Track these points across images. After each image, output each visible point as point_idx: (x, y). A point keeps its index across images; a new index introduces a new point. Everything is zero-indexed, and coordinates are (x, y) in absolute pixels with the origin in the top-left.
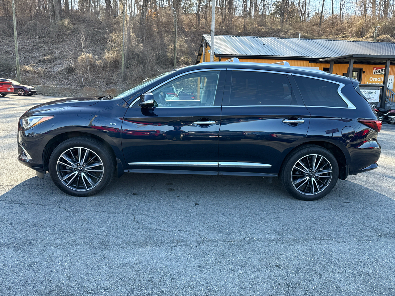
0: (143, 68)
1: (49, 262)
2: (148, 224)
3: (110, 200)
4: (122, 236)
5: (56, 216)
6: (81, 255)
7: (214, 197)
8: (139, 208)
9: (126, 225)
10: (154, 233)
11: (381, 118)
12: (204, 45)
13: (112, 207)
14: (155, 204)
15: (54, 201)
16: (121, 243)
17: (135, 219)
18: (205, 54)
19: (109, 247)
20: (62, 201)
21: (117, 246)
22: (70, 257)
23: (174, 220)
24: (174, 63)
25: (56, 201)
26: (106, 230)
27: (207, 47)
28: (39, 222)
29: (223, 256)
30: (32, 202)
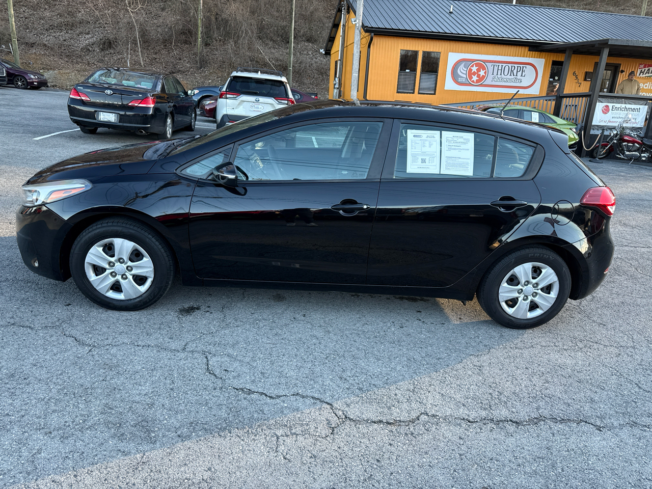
0: (235, 46)
1: (29, 474)
2: (234, 378)
3: (164, 320)
4: (181, 408)
5: (55, 355)
6: (96, 455)
7: (358, 316)
8: (217, 340)
9: (190, 380)
10: (243, 400)
11: (644, 157)
12: (344, 9)
13: (166, 335)
14: (249, 330)
15: (56, 319)
16: (178, 425)
17: (208, 365)
18: (345, 26)
19: (153, 435)
20: (70, 320)
21: (170, 433)
22: (74, 460)
23: (283, 369)
24: (288, 38)
25: (59, 320)
26: (150, 392)
27: (348, 12)
28: (21, 370)
29: (378, 461)
30: (12, 321)
